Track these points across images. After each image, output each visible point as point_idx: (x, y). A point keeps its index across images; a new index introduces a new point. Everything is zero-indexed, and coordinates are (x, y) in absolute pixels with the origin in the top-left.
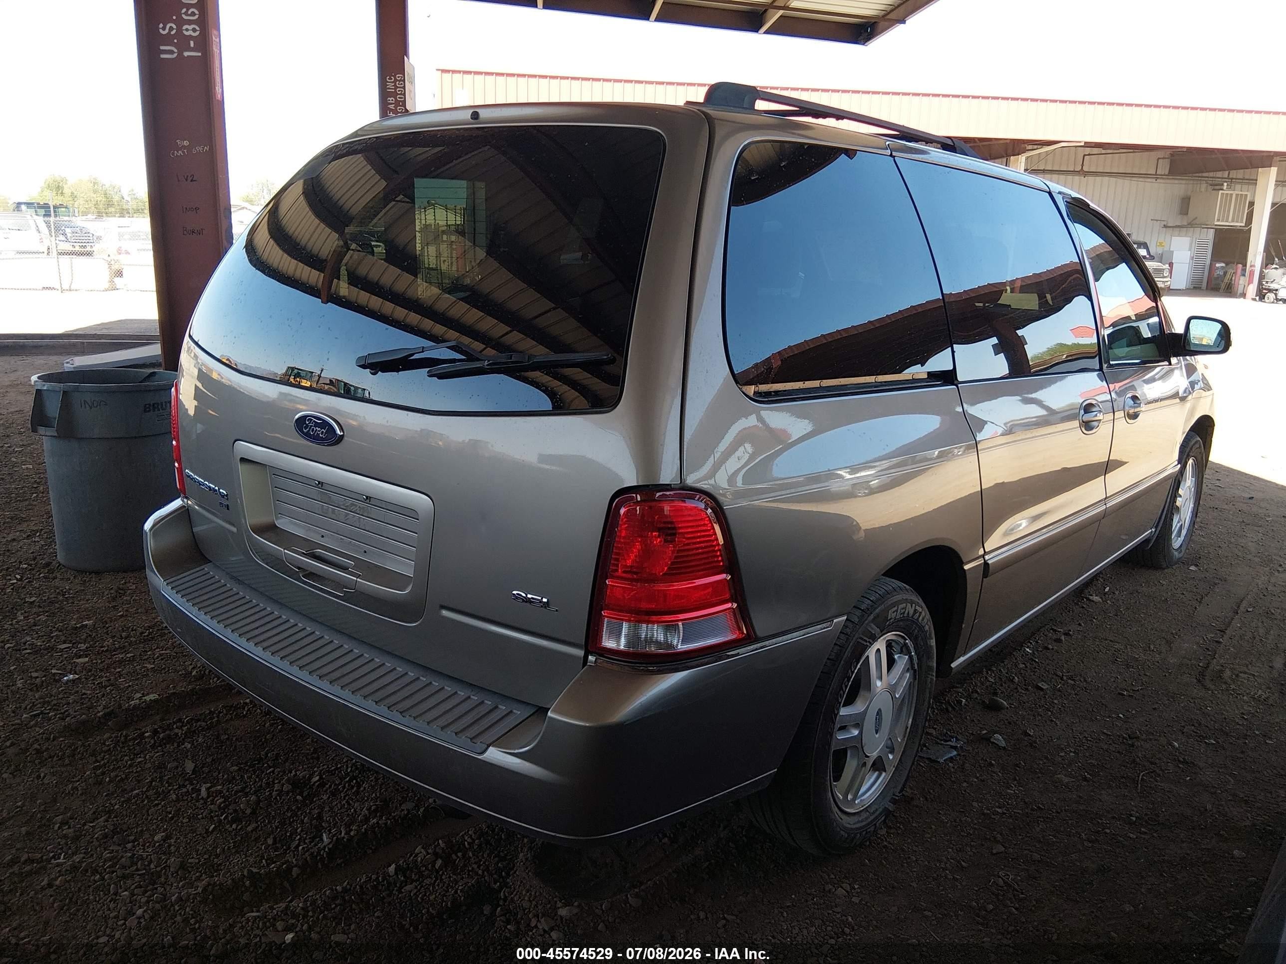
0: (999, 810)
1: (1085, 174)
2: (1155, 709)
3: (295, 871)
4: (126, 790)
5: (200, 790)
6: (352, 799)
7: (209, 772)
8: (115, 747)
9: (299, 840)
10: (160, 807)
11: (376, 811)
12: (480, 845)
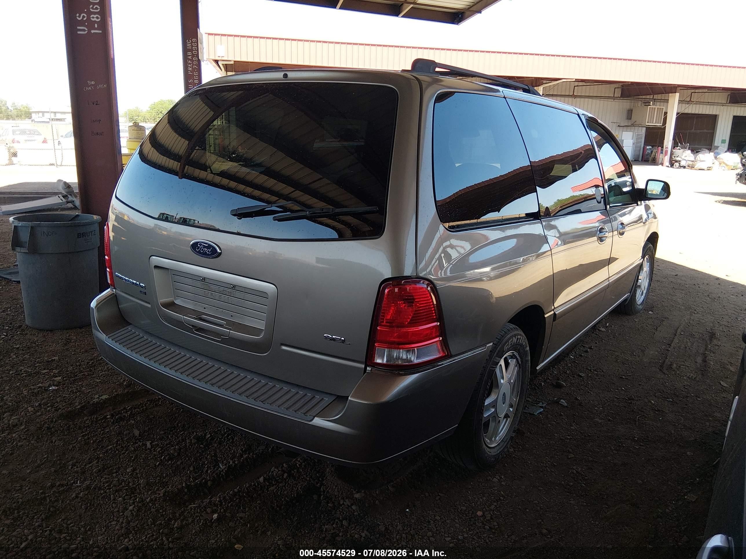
0: (569, 437)
1: (575, 97)
2: (640, 385)
3: (209, 483)
4: (103, 446)
5: (146, 445)
6: (231, 446)
7: (148, 435)
8: (91, 424)
9: (207, 467)
10: (126, 454)
11: (246, 451)
12: (305, 466)
